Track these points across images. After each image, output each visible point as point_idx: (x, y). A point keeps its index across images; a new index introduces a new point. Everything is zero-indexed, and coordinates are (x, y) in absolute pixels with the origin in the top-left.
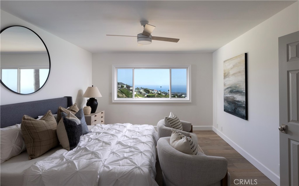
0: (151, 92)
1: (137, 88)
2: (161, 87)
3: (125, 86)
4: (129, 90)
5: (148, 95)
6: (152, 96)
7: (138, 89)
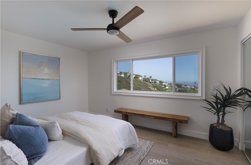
0: (184, 87)
1: (169, 84)
2: (195, 83)
3: (158, 82)
4: (162, 85)
5: (180, 89)
6: (184, 90)
7: (171, 84)
